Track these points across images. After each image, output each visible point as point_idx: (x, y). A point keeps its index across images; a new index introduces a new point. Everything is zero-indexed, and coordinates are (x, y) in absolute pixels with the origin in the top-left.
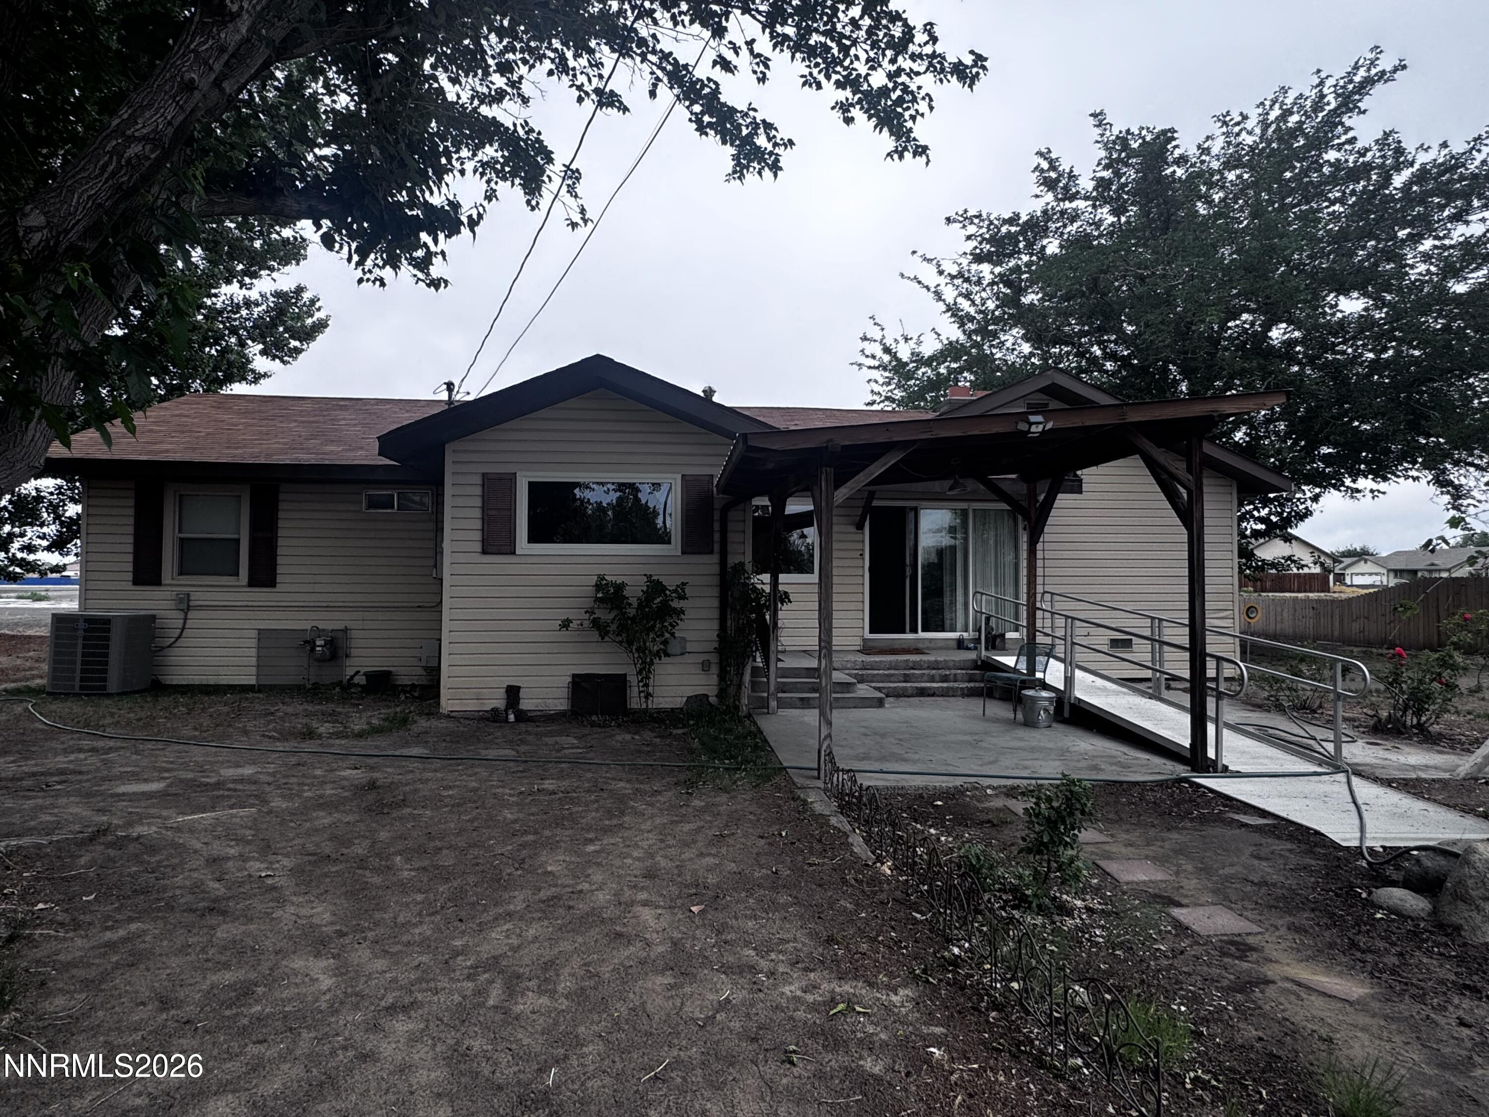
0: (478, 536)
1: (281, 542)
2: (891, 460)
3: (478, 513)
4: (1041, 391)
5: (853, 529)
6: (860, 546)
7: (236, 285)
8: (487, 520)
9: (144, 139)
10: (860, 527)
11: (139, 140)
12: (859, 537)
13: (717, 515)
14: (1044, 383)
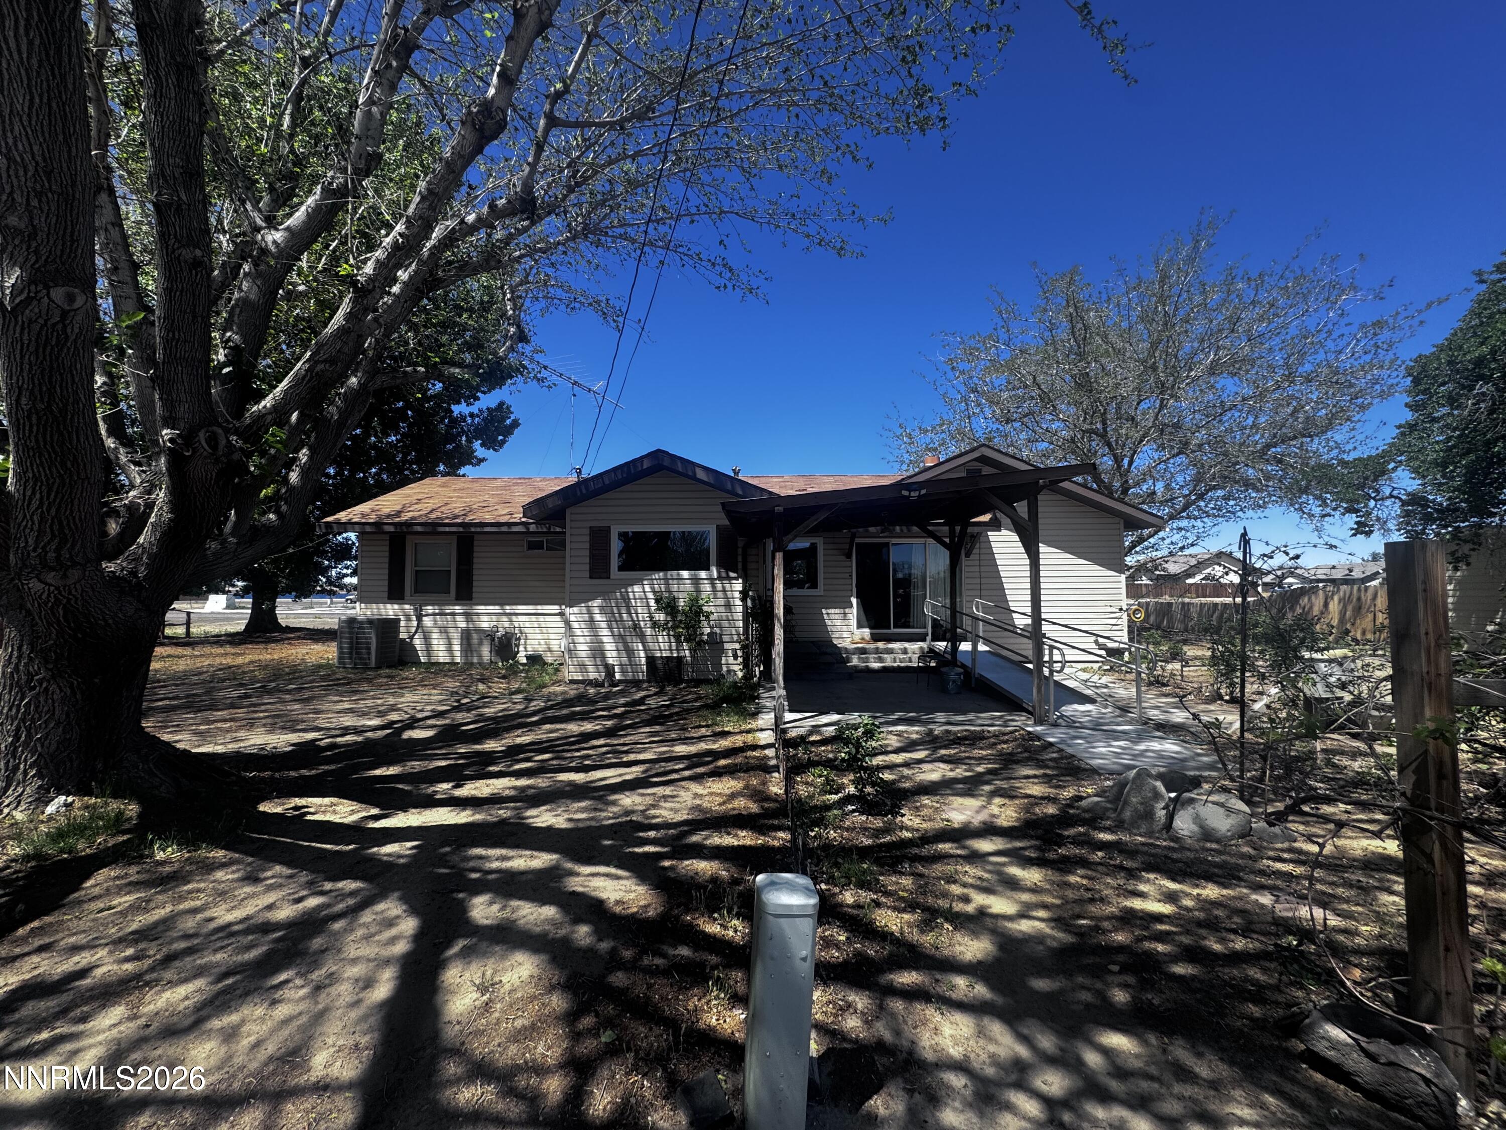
0: (587, 567)
1: (475, 572)
2: (822, 516)
3: (587, 553)
4: (976, 460)
5: (843, 558)
6: (849, 570)
7: (464, 404)
8: (593, 557)
9: (325, 361)
10: (849, 556)
11: (322, 362)
12: (849, 564)
13: (740, 551)
14: (976, 455)
